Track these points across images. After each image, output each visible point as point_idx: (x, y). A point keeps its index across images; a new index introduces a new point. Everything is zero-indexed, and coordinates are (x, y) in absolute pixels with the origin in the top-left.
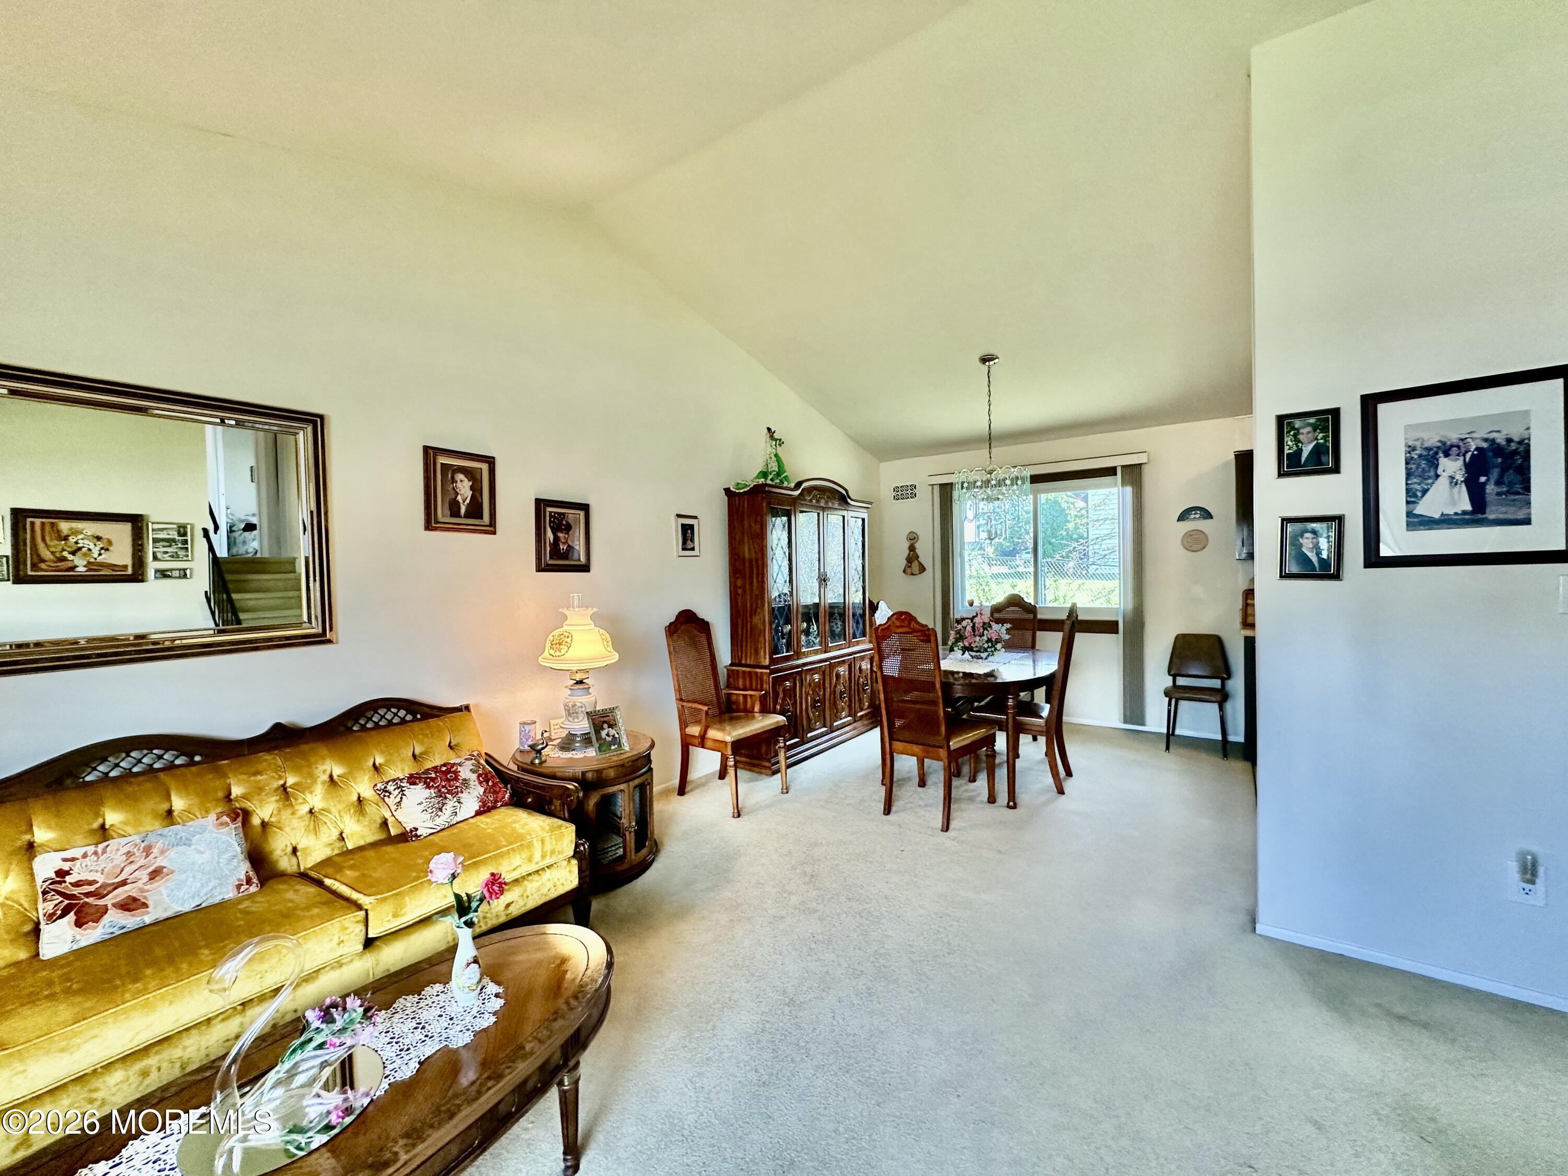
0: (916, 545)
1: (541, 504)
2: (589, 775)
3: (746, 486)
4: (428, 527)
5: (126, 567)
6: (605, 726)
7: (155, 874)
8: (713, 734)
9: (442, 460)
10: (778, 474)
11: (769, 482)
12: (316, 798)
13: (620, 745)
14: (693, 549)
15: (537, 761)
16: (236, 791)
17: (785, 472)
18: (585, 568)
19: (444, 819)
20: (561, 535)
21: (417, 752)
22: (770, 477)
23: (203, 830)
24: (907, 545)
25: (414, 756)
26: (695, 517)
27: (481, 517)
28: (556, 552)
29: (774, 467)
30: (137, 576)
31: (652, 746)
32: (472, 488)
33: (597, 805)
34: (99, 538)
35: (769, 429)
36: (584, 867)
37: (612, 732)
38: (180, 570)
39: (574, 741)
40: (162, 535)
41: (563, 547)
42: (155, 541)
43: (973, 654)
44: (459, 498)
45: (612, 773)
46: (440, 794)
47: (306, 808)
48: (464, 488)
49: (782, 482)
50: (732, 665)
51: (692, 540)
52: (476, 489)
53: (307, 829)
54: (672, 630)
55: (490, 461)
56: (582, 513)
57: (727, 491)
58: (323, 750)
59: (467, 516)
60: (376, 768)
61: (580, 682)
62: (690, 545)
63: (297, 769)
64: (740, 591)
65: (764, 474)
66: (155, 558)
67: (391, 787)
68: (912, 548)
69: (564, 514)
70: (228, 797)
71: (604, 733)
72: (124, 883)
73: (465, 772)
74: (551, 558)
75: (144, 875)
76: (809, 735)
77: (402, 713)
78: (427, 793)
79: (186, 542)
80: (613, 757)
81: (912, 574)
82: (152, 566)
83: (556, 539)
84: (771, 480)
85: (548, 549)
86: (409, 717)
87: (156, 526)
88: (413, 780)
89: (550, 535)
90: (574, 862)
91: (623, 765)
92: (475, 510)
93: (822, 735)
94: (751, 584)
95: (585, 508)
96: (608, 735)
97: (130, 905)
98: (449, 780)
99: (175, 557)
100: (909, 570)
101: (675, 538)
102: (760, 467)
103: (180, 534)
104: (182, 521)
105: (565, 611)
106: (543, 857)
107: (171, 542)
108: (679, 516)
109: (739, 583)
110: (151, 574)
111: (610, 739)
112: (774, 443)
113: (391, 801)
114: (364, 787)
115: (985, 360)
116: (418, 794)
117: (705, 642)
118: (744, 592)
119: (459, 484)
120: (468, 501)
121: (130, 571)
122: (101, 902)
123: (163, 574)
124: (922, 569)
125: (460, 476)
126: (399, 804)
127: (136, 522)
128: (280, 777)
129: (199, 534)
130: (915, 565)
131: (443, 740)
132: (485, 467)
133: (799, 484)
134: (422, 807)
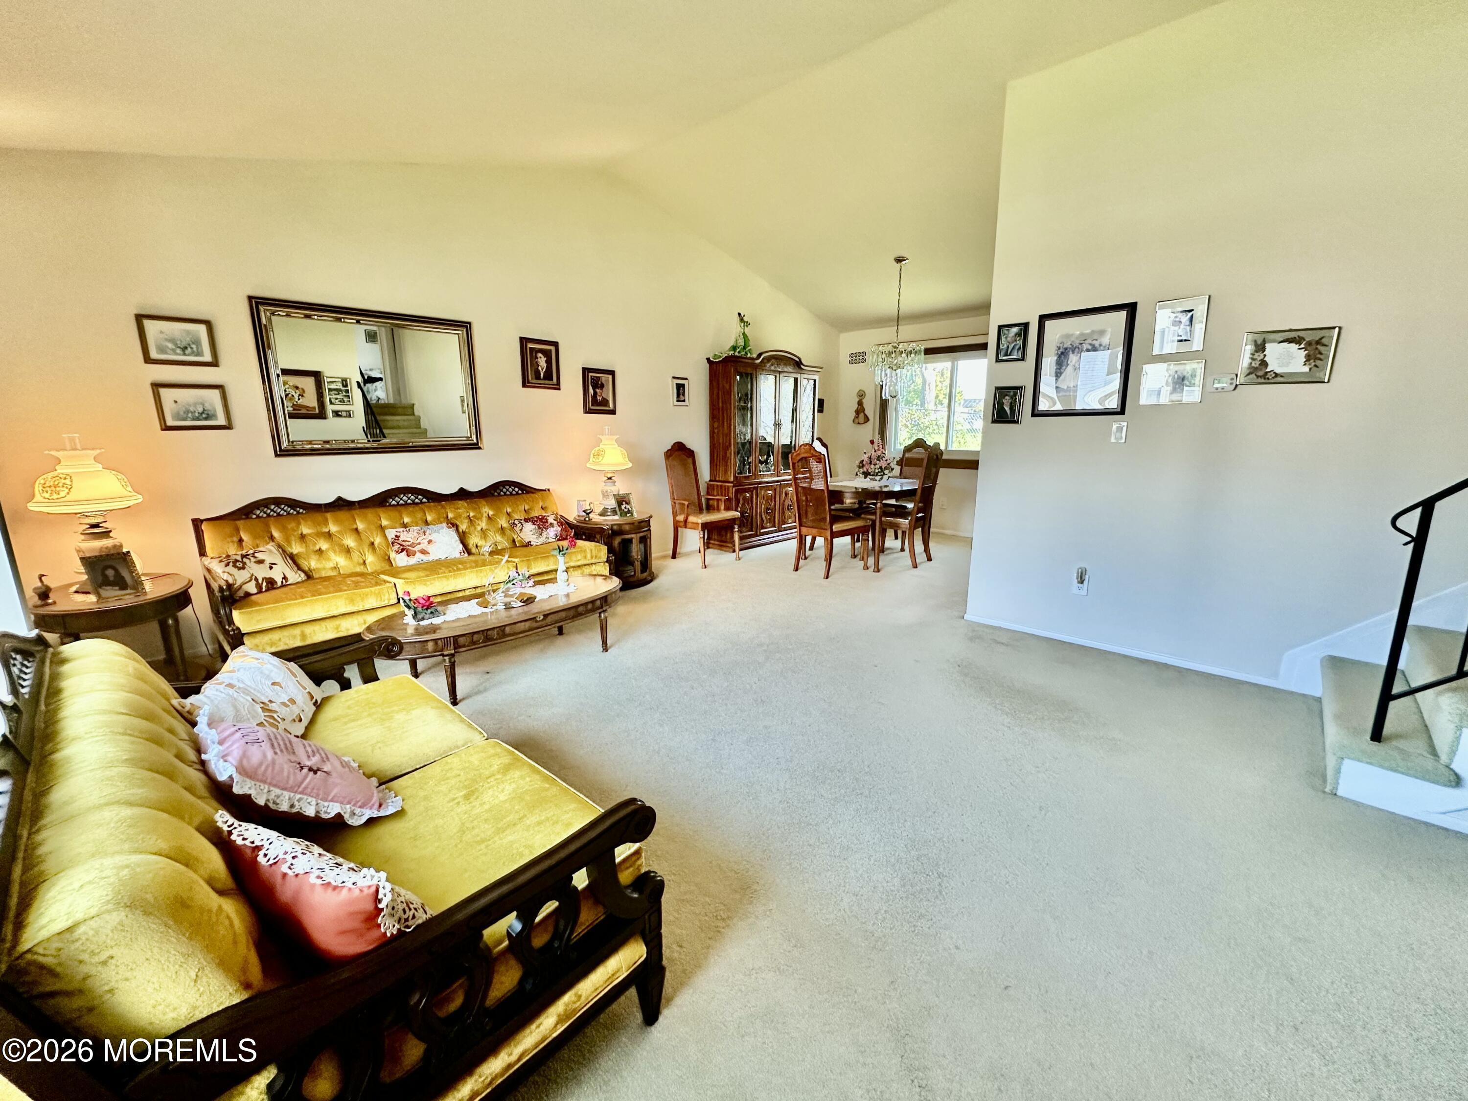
0: (864, 401)
1: (586, 371)
2: (615, 527)
3: (721, 357)
4: (524, 386)
5: (314, 408)
6: (624, 503)
7: (430, 542)
8: (692, 519)
9: (530, 345)
10: (744, 348)
11: (737, 354)
12: (483, 524)
13: (632, 514)
14: (684, 401)
15: (587, 519)
16: (450, 515)
17: (749, 346)
18: (613, 412)
19: (542, 539)
20: (598, 391)
21: (526, 509)
22: (738, 350)
23: (443, 528)
24: (857, 400)
25: (525, 510)
26: (686, 379)
27: (552, 379)
28: (595, 402)
29: (741, 343)
30: (321, 415)
31: (651, 517)
32: (546, 362)
33: (619, 543)
34: (297, 388)
35: (739, 314)
36: (612, 568)
37: (628, 507)
38: (346, 411)
39: (607, 512)
40: (333, 386)
41: (599, 398)
42: (330, 390)
43: (871, 477)
44: (540, 368)
45: (627, 527)
46: (539, 528)
47: (479, 528)
48: (542, 361)
49: (746, 353)
50: (710, 481)
51: (684, 395)
52: (549, 362)
53: (481, 538)
54: (669, 454)
55: (556, 344)
56: (610, 377)
57: (708, 359)
58: (483, 502)
59: (545, 378)
60: (508, 514)
61: (610, 478)
62: (682, 398)
63: (474, 509)
64: (716, 431)
65: (734, 348)
66: (331, 403)
67: (516, 522)
68: (860, 403)
69: (599, 377)
70: (448, 517)
71: (623, 507)
72: (419, 544)
73: (551, 520)
74: (592, 405)
75: (426, 542)
76: (762, 531)
77: (516, 489)
78: (534, 527)
79: (347, 391)
80: (627, 519)
81: (859, 423)
82: (330, 408)
83: (595, 393)
84: (739, 352)
85: (590, 399)
86: (520, 492)
87: (329, 380)
88: (526, 520)
89: (591, 391)
90: (607, 564)
91: (633, 524)
92: (548, 376)
93: (772, 532)
94: (723, 427)
95: (612, 373)
96: (625, 508)
97: (423, 552)
98: (544, 522)
99: (342, 401)
100: (856, 421)
101: (672, 392)
102: (732, 343)
103: (344, 386)
104: (344, 376)
105: (601, 437)
106: (592, 558)
107: (338, 391)
108: (674, 378)
109: (716, 425)
110: (330, 414)
111: (626, 510)
112: (743, 324)
113: (517, 529)
114: (503, 522)
115: (899, 260)
116: (529, 527)
117: (691, 466)
118: (718, 432)
119: (539, 360)
120: (544, 370)
121: (317, 411)
122: (414, 549)
123: (337, 414)
124: (867, 419)
125: (540, 355)
126: (521, 530)
127: (317, 376)
128: (467, 512)
129: (355, 386)
130: (861, 415)
131: (539, 503)
132: (553, 348)
133: (760, 355)
134: (532, 533)
